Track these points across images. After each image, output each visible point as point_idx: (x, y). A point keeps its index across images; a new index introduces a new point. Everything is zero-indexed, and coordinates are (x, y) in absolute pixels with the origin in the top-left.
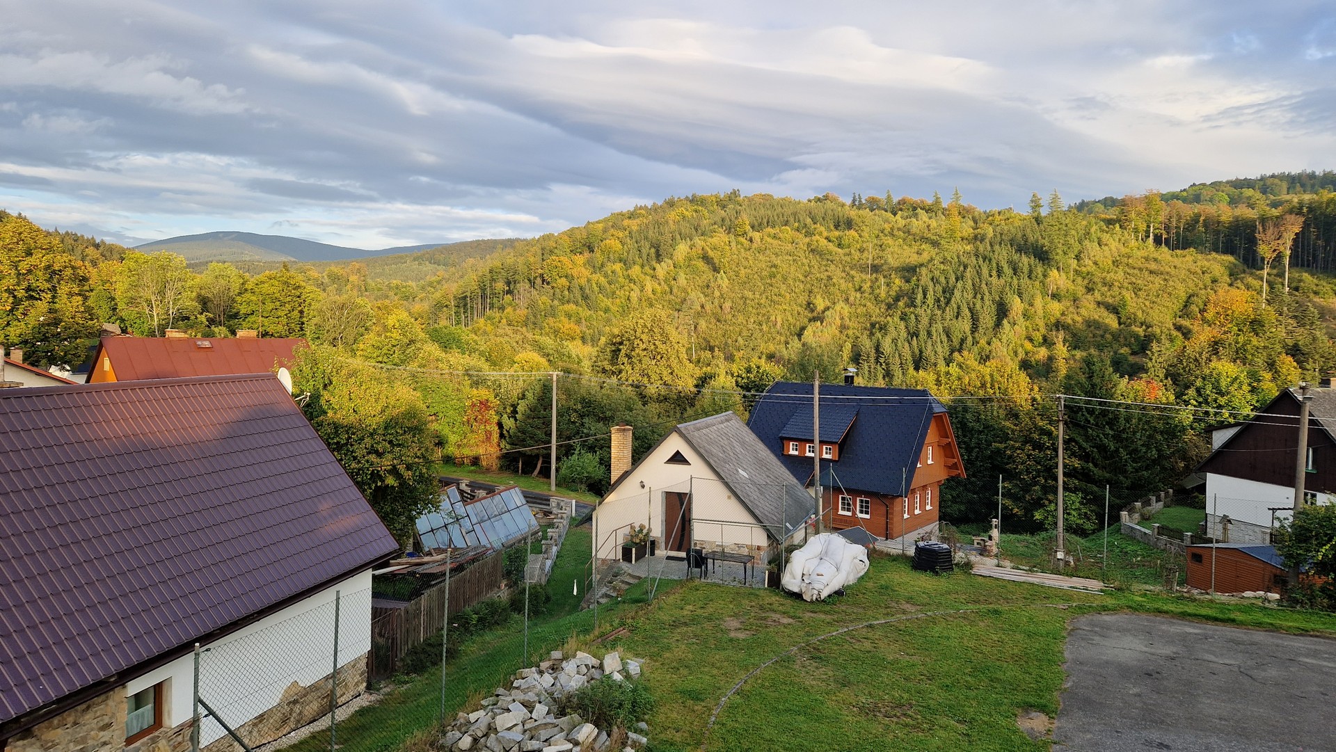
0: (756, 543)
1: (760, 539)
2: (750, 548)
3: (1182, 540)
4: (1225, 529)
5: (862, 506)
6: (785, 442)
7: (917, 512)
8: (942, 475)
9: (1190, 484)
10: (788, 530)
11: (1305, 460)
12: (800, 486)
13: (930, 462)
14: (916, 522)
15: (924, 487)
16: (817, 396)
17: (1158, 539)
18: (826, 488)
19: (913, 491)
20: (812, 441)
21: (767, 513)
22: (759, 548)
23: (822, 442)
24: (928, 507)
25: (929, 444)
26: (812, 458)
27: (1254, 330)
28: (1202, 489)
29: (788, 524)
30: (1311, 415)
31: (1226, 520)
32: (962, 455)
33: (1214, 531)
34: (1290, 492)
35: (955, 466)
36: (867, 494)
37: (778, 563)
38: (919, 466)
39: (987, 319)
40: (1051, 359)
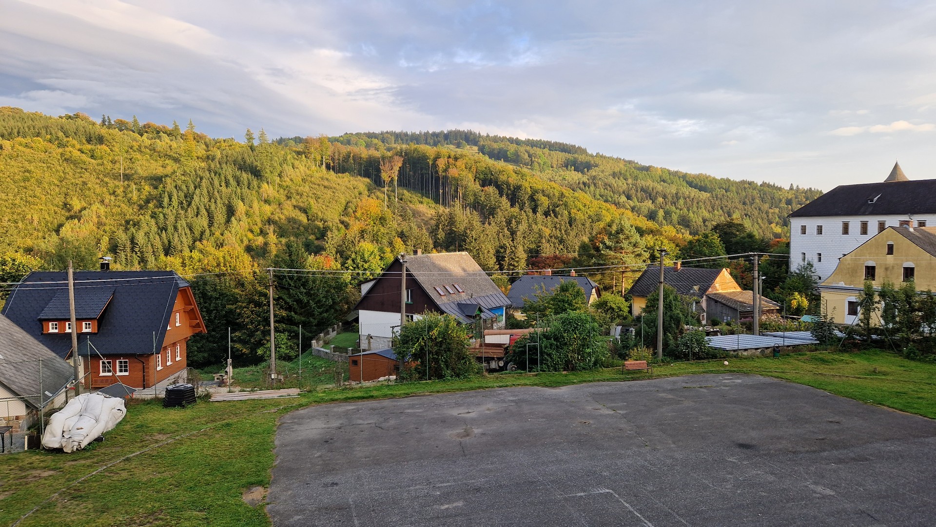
0: (13, 414)
1: (18, 409)
2: (8, 419)
3: (347, 353)
4: (369, 343)
5: (121, 367)
6: (44, 323)
7: (169, 363)
8: (188, 333)
9: (350, 318)
10: (47, 397)
11: (405, 297)
12: (58, 359)
13: (178, 324)
14: (168, 371)
15: (174, 344)
16: (71, 282)
17: (334, 355)
18: (85, 356)
19: (165, 348)
20: (69, 320)
21: (24, 387)
22: (17, 418)
23: (79, 320)
24: (178, 359)
25: (177, 311)
26: (70, 334)
27: (382, 223)
28: (357, 320)
29: (47, 393)
30: (407, 271)
31: (370, 337)
32: (203, 317)
33: (364, 345)
34: (399, 315)
35: (198, 325)
36: (125, 356)
37: (37, 427)
38: (168, 328)
39: (220, 216)
40: (266, 244)
